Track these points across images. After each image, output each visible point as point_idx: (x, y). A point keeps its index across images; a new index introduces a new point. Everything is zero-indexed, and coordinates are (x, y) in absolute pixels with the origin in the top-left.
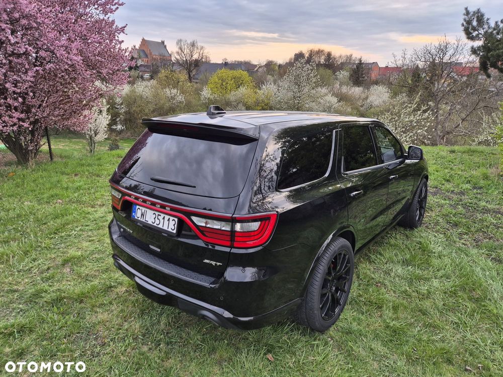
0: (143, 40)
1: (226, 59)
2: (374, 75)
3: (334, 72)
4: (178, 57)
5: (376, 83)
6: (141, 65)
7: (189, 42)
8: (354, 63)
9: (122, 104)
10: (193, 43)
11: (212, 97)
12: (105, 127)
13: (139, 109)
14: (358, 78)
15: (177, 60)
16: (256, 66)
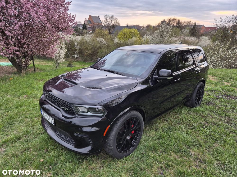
0: (90, 16)
1: (127, 24)
2: (202, 31)
3: (181, 30)
4: (105, 23)
5: (203, 35)
6: (88, 27)
7: (110, 16)
8: (192, 26)
9: (77, 45)
10: (112, 16)
11: (119, 42)
12: (64, 56)
13: (85, 47)
14: (194, 33)
15: (105, 25)
16: (142, 27)
